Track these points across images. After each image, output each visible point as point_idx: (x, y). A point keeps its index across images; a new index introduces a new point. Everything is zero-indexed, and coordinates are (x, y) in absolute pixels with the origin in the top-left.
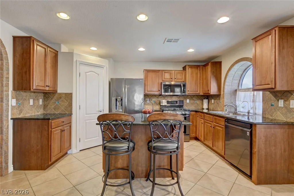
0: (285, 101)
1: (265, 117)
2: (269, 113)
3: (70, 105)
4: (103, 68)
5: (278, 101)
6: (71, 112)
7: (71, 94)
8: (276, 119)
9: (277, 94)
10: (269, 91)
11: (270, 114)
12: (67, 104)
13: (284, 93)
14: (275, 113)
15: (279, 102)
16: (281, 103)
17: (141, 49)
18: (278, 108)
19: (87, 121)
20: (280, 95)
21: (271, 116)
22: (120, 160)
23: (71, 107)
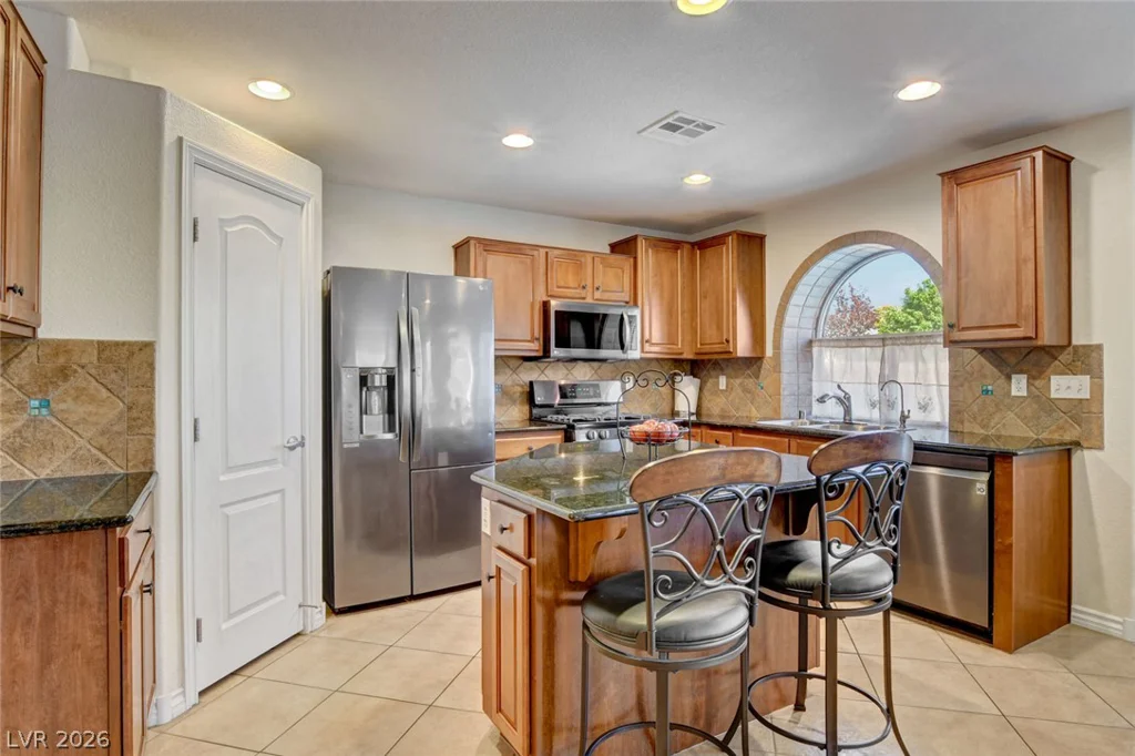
0: (1031, 378)
1: (962, 432)
2: (975, 418)
3: (141, 418)
4: (302, 205)
5: (1009, 378)
6: (149, 461)
7: (148, 347)
8: (1003, 433)
9: (1005, 356)
10: (975, 349)
11: (979, 419)
12: (113, 414)
13: (1029, 353)
14: (997, 418)
15: (1013, 380)
16: (1019, 386)
17: (517, 141)
18: (1007, 401)
19: (230, 511)
20: (1012, 360)
21: (984, 427)
22: (612, 685)
23: (146, 430)
